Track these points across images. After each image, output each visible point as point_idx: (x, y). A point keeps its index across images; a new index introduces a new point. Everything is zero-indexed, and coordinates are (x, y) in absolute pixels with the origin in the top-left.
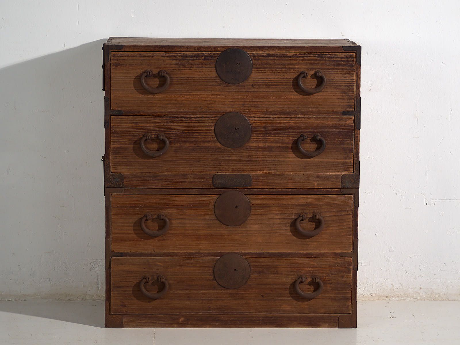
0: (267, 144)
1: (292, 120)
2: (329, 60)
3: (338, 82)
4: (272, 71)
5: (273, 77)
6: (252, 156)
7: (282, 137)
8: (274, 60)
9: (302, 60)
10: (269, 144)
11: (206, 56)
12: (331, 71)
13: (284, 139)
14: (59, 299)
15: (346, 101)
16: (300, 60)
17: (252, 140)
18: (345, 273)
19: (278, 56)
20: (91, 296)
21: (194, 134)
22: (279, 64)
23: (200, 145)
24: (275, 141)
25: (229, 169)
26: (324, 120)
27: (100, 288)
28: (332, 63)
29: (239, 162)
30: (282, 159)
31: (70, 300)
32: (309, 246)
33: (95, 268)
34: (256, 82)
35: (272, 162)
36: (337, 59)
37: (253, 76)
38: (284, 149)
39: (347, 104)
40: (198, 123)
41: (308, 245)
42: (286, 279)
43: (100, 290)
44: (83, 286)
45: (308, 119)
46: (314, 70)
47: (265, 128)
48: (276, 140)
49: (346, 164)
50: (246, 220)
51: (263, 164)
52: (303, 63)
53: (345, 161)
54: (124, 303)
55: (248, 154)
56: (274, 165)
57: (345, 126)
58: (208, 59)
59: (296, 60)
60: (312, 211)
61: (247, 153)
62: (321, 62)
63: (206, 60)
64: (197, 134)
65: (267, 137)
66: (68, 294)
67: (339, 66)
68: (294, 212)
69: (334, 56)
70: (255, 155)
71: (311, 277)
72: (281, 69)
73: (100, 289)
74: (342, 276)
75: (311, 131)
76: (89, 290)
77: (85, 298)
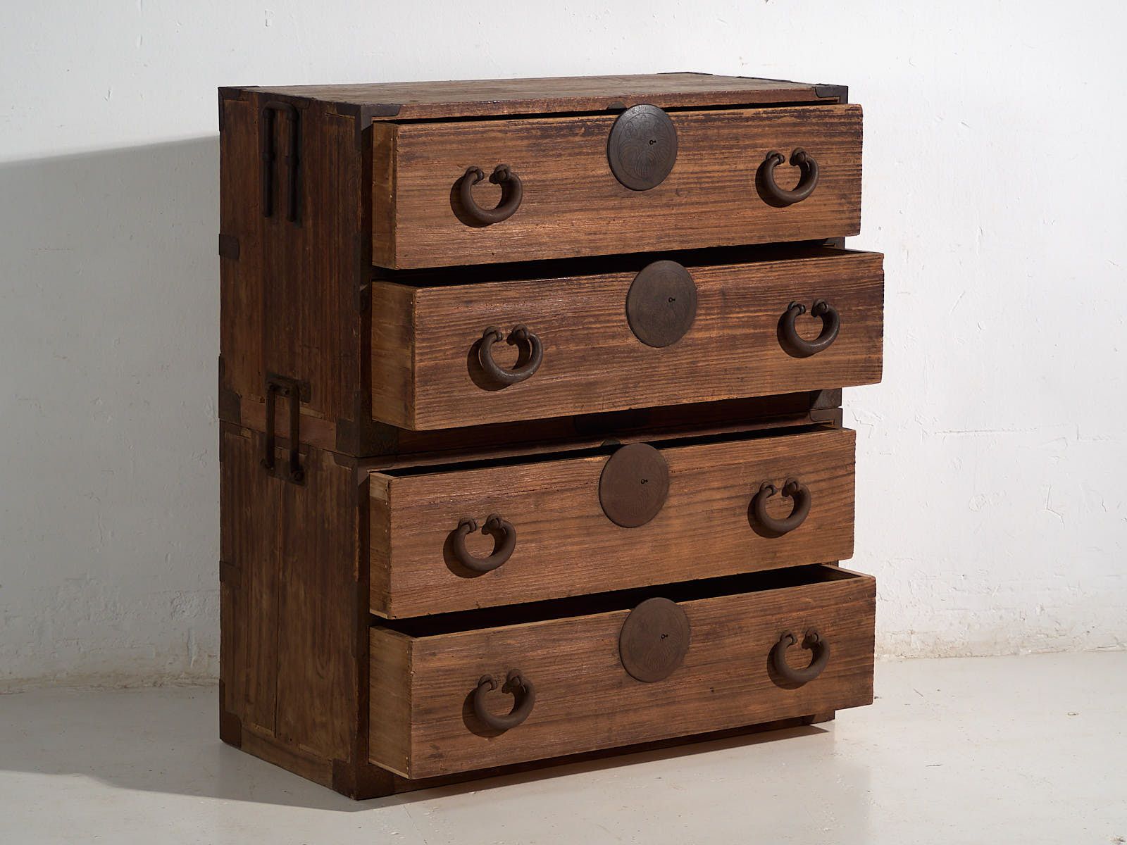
0: (727, 332)
1: (773, 270)
2: (817, 124)
3: (832, 173)
4: (714, 154)
5: (717, 167)
6: (698, 362)
7: (755, 311)
8: (718, 128)
9: (770, 126)
10: (730, 332)
11: (589, 127)
12: (820, 149)
13: (758, 316)
14: (100, 686)
15: (847, 215)
16: (765, 126)
17: (698, 323)
18: (863, 615)
19: (724, 119)
20: (174, 676)
21: (586, 321)
22: (727, 138)
23: (597, 346)
24: (741, 323)
25: (652, 397)
26: (831, 266)
27: (193, 659)
28: (822, 129)
29: (673, 379)
30: (754, 365)
31: (125, 687)
32: (778, 555)
33: (184, 611)
34: (684, 184)
35: (735, 372)
36: (832, 120)
37: (677, 168)
38: (758, 341)
39: (849, 221)
40: (595, 291)
41: (775, 552)
42: (757, 643)
43: (196, 661)
44: (154, 654)
45: (803, 265)
46: (790, 148)
47: (723, 293)
48: (743, 319)
49: (870, 364)
50: (661, 508)
51: (719, 379)
52: (770, 132)
53: (870, 357)
54: (437, 748)
55: (690, 358)
56: (739, 380)
57: (868, 277)
58: (592, 134)
59: (758, 126)
60: (783, 474)
61: (690, 356)
62: (804, 129)
63: (588, 136)
64: (592, 320)
65: (727, 313)
66: (121, 674)
67: (835, 136)
68: (750, 480)
69: (826, 113)
70: (704, 359)
71: (802, 632)
72: (731, 149)
73: (194, 661)
74: (859, 623)
75: (808, 293)
76: (170, 663)
77: (160, 683)
